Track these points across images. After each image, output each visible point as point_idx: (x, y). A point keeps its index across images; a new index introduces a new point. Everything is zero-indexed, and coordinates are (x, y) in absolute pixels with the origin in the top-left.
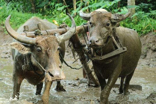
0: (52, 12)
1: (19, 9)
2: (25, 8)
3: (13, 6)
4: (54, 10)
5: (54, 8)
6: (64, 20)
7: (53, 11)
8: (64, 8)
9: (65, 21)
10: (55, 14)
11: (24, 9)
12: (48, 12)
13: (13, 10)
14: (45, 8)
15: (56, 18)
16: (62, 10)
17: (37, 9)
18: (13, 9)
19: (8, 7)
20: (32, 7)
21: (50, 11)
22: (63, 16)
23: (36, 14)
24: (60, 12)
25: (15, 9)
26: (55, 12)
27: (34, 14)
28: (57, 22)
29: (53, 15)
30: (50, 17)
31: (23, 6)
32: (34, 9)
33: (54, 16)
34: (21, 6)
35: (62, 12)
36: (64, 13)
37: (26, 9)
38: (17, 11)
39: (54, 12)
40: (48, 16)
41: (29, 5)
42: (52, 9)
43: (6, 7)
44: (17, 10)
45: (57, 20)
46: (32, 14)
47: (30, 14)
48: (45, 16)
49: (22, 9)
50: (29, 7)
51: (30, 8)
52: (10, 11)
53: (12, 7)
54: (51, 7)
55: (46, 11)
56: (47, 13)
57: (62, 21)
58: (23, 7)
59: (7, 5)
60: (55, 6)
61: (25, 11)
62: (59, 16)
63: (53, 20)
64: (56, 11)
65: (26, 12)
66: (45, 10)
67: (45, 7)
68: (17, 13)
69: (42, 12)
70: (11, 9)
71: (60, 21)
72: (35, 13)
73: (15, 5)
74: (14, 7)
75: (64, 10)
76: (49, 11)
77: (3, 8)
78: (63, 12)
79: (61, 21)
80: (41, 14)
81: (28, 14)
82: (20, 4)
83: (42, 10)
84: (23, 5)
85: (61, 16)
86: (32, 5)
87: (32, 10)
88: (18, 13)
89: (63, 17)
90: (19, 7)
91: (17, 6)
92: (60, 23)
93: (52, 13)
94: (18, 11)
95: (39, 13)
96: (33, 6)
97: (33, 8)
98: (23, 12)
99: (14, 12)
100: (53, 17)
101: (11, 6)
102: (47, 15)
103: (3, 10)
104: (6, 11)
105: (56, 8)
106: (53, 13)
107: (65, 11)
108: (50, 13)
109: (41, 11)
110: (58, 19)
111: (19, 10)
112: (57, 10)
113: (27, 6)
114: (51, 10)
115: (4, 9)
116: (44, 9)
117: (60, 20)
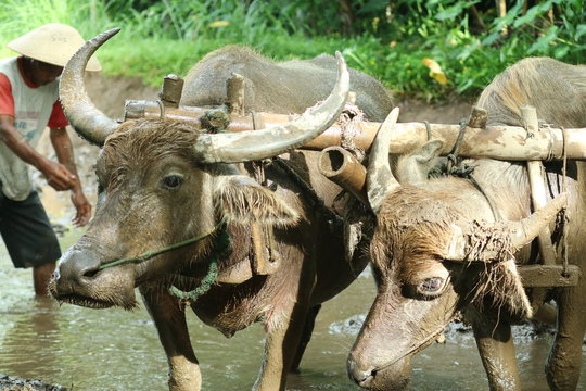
0: (417, 27)
1: (291, 23)
2: (316, 19)
3: (269, 12)
4: (424, 19)
5: (425, 10)
6: (465, 55)
7: (422, 22)
8: (461, 11)
9: (471, 60)
10: (430, 33)
11: (312, 23)
12: (403, 30)
13: (269, 29)
14: (388, 14)
15: (435, 52)
16: (453, 19)
17: (359, 21)
18: (270, 24)
19: (249, 20)
20: (339, 12)
21: (410, 23)
22: (460, 41)
23: (359, 38)
24: (449, 28)
25: (278, 25)
26: (428, 28)
27: (352, 41)
28: (440, 63)
29: (424, 40)
30: (411, 46)
31: (305, 13)
32: (349, 21)
33: (428, 43)
34: (299, 12)
35: (455, 27)
36: (463, 30)
37: (320, 23)
38: (286, 33)
39: (424, 26)
40: (403, 45)
41: (328, 8)
42: (416, 15)
43: (244, 21)
44: (284, 26)
45: (439, 59)
46: (344, 40)
47: (335, 39)
48: (393, 44)
49: (305, 22)
50: (328, 12)
51: (334, 16)
52: (258, 32)
53: (267, 17)
54: (411, 9)
55: (396, 23)
56: (399, 34)
57: (458, 62)
58: (309, 14)
59: (246, 12)
60: (427, 5)
61: (317, 28)
62: (444, 43)
63: (422, 57)
64: (430, 22)
65: (318, 34)
66: (389, 21)
67: (389, 9)
68: (286, 39)
69: (378, 29)
70: (264, 25)
71: (449, 60)
72: (352, 36)
73: (276, 8)
74: (273, 18)
75: (463, 17)
76: (406, 24)
77: (231, 22)
78: (459, 27)
79: (454, 62)
80: (376, 36)
81: (328, 39)
82: (293, 4)
83: (380, 22)
84: (305, 6)
85: (454, 42)
86: (339, 4)
87: (342, 24)
88: (289, 38)
89: (459, 45)
90: (292, 14)
91: (285, 11)
92: (451, 67)
93: (416, 33)
94: (291, 32)
95: (368, 36)
96: (344, 11)
97: (344, 18)
98: (309, 35)
99: (276, 35)
100: (423, 46)
101: (261, 14)
102: (399, 41)
103: (233, 30)
104: (245, 33)
105: (429, 12)
106: (420, 30)
107: (465, 22)
108: (411, 32)
109: (375, 27)
110: (440, 55)
111: (294, 27)
112: (437, 21)
113: (321, 9)
114: (414, 20)
115: (237, 28)
116: (386, 18)
117: (451, 56)
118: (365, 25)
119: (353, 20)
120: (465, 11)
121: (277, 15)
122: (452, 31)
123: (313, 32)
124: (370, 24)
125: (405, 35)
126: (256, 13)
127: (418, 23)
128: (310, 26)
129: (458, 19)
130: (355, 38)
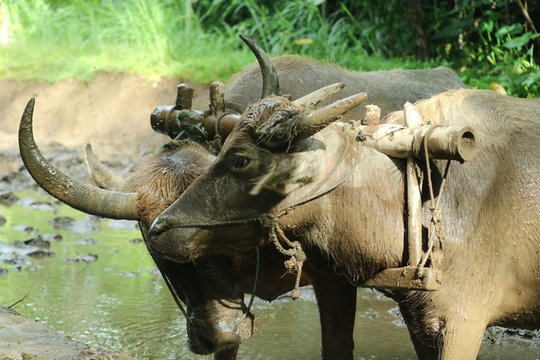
0: (486, 55)
1: (371, 44)
2: (393, 42)
3: (351, 33)
4: (493, 48)
5: (494, 39)
6: (529, 82)
7: (491, 50)
8: (527, 40)
9: (535, 87)
10: (497, 61)
11: (390, 45)
12: (473, 56)
13: (350, 50)
14: (461, 41)
15: (502, 78)
16: (520, 49)
17: (432, 46)
18: (351, 44)
19: (332, 39)
20: (415, 36)
21: (480, 50)
22: (526, 70)
23: (432, 61)
24: (516, 57)
25: (359, 45)
26: (496, 56)
27: (426, 63)
28: (506, 89)
29: (491, 67)
30: (479, 71)
31: (383, 36)
32: (424, 44)
33: (496, 69)
34: (378, 35)
35: (522, 56)
36: (528, 59)
37: (397, 46)
38: (366, 53)
39: (493, 54)
40: (473, 70)
41: (405, 32)
42: (486, 43)
43: (327, 39)
44: (364, 47)
45: (506, 84)
46: (419, 62)
47: (411, 61)
48: (463, 69)
49: (383, 44)
50: (405, 36)
51: (411, 40)
52: (339, 51)
53: (348, 37)
54: (482, 37)
55: (467, 50)
56: (470, 60)
57: (523, 88)
58: (387, 37)
59: (329, 32)
60: (497, 35)
61: (394, 50)
62: (510, 70)
63: (490, 82)
64: (499, 51)
65: (395, 56)
66: (461, 48)
67: (461, 36)
68: (365, 59)
69: (450, 55)
70: (345, 45)
71: (514, 86)
72: (426, 59)
73: (357, 29)
74: (354, 38)
75: (529, 47)
76: (477, 51)
77: (316, 41)
78: (525, 56)
79: (518, 88)
80: (449, 61)
81: (404, 61)
82: (373, 27)
83: (452, 48)
84: (384, 30)
85: (520, 71)
86: (416, 30)
87: (417, 48)
88: (368, 58)
89: (524, 73)
90: (372, 36)
91: (365, 32)
92: (516, 92)
93: (485, 60)
94: (370, 52)
95: (441, 60)
96: (420, 35)
97: (419, 42)
98: (386, 56)
99: (356, 54)
100: (492, 72)
101: (342, 34)
102: (468, 66)
103: (317, 47)
104: (327, 50)
105: (498, 41)
106: (489, 58)
107: (531, 52)
108: (480, 59)
109: (448, 52)
110: (507, 81)
111: (373, 49)
112: (505, 49)
113: (399, 32)
114: (484, 48)
115: (321, 45)
116: (458, 45)
117: (517, 83)
118: (438, 50)
119: (428, 45)
120: (531, 42)
121: (358, 36)
122: (519, 59)
123: (390, 53)
124: (443, 50)
125: (475, 62)
126: (339, 33)
127: (488, 51)
128: (388, 47)
129: (524, 49)
130: (429, 61)
